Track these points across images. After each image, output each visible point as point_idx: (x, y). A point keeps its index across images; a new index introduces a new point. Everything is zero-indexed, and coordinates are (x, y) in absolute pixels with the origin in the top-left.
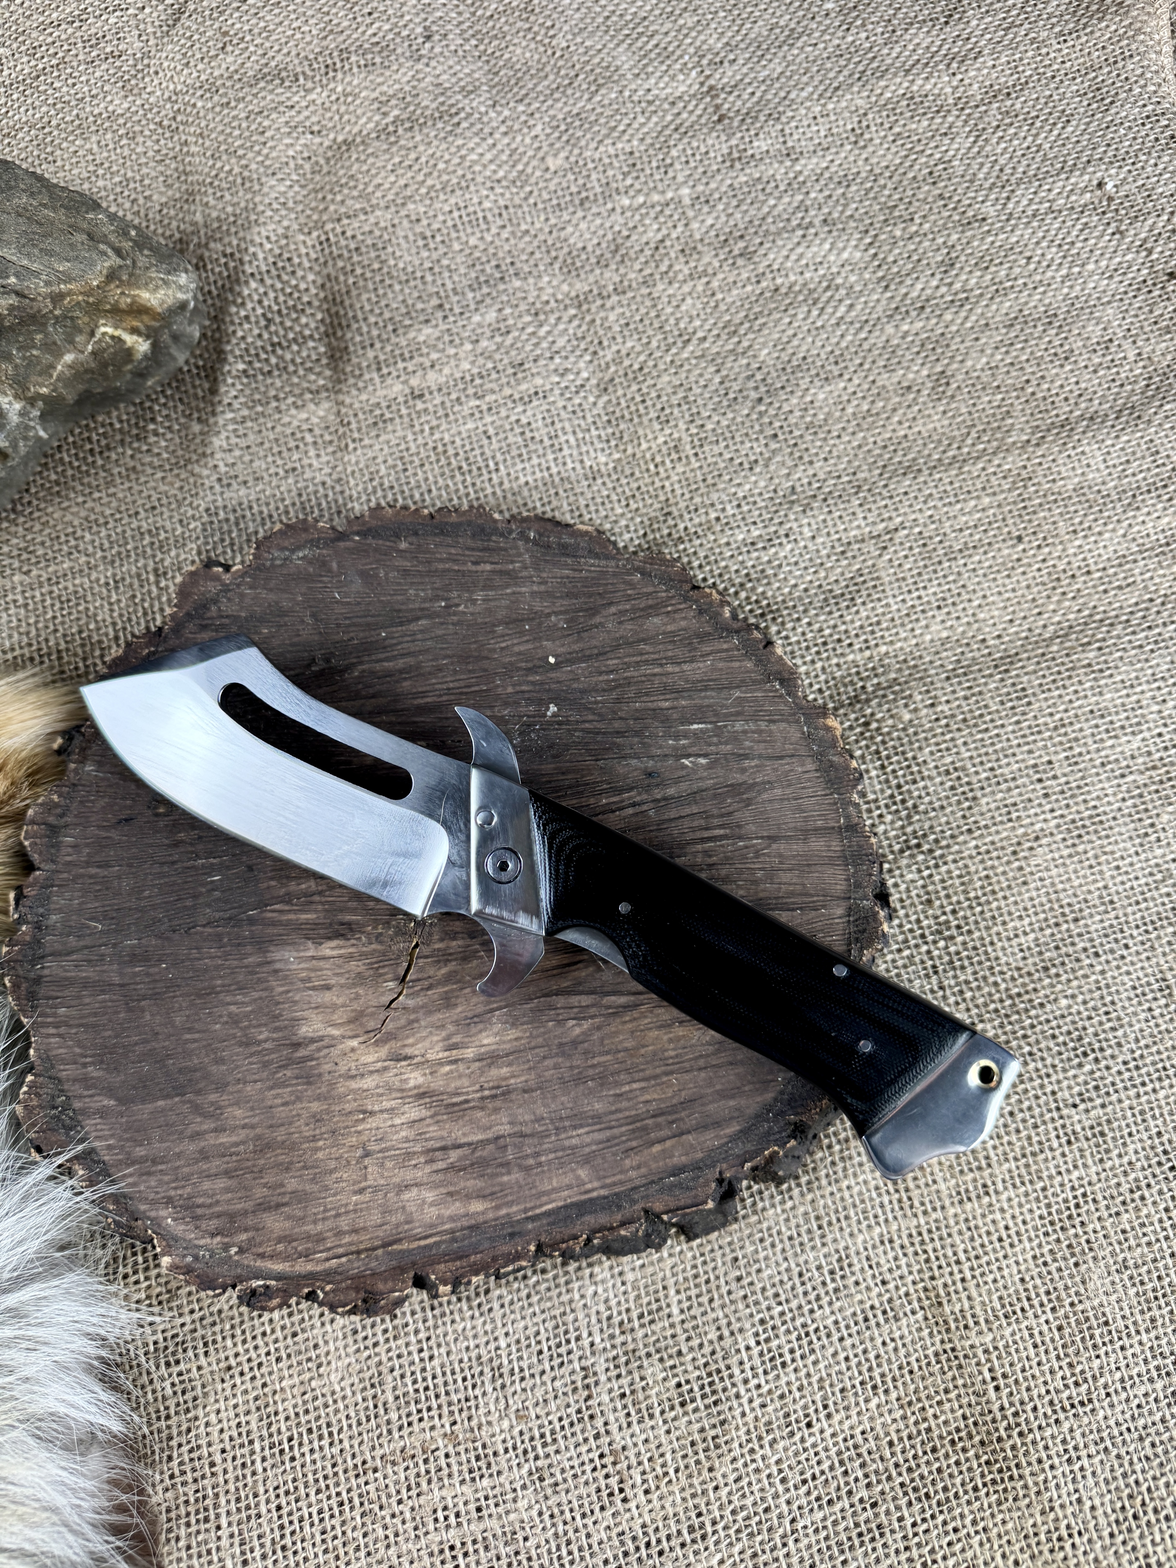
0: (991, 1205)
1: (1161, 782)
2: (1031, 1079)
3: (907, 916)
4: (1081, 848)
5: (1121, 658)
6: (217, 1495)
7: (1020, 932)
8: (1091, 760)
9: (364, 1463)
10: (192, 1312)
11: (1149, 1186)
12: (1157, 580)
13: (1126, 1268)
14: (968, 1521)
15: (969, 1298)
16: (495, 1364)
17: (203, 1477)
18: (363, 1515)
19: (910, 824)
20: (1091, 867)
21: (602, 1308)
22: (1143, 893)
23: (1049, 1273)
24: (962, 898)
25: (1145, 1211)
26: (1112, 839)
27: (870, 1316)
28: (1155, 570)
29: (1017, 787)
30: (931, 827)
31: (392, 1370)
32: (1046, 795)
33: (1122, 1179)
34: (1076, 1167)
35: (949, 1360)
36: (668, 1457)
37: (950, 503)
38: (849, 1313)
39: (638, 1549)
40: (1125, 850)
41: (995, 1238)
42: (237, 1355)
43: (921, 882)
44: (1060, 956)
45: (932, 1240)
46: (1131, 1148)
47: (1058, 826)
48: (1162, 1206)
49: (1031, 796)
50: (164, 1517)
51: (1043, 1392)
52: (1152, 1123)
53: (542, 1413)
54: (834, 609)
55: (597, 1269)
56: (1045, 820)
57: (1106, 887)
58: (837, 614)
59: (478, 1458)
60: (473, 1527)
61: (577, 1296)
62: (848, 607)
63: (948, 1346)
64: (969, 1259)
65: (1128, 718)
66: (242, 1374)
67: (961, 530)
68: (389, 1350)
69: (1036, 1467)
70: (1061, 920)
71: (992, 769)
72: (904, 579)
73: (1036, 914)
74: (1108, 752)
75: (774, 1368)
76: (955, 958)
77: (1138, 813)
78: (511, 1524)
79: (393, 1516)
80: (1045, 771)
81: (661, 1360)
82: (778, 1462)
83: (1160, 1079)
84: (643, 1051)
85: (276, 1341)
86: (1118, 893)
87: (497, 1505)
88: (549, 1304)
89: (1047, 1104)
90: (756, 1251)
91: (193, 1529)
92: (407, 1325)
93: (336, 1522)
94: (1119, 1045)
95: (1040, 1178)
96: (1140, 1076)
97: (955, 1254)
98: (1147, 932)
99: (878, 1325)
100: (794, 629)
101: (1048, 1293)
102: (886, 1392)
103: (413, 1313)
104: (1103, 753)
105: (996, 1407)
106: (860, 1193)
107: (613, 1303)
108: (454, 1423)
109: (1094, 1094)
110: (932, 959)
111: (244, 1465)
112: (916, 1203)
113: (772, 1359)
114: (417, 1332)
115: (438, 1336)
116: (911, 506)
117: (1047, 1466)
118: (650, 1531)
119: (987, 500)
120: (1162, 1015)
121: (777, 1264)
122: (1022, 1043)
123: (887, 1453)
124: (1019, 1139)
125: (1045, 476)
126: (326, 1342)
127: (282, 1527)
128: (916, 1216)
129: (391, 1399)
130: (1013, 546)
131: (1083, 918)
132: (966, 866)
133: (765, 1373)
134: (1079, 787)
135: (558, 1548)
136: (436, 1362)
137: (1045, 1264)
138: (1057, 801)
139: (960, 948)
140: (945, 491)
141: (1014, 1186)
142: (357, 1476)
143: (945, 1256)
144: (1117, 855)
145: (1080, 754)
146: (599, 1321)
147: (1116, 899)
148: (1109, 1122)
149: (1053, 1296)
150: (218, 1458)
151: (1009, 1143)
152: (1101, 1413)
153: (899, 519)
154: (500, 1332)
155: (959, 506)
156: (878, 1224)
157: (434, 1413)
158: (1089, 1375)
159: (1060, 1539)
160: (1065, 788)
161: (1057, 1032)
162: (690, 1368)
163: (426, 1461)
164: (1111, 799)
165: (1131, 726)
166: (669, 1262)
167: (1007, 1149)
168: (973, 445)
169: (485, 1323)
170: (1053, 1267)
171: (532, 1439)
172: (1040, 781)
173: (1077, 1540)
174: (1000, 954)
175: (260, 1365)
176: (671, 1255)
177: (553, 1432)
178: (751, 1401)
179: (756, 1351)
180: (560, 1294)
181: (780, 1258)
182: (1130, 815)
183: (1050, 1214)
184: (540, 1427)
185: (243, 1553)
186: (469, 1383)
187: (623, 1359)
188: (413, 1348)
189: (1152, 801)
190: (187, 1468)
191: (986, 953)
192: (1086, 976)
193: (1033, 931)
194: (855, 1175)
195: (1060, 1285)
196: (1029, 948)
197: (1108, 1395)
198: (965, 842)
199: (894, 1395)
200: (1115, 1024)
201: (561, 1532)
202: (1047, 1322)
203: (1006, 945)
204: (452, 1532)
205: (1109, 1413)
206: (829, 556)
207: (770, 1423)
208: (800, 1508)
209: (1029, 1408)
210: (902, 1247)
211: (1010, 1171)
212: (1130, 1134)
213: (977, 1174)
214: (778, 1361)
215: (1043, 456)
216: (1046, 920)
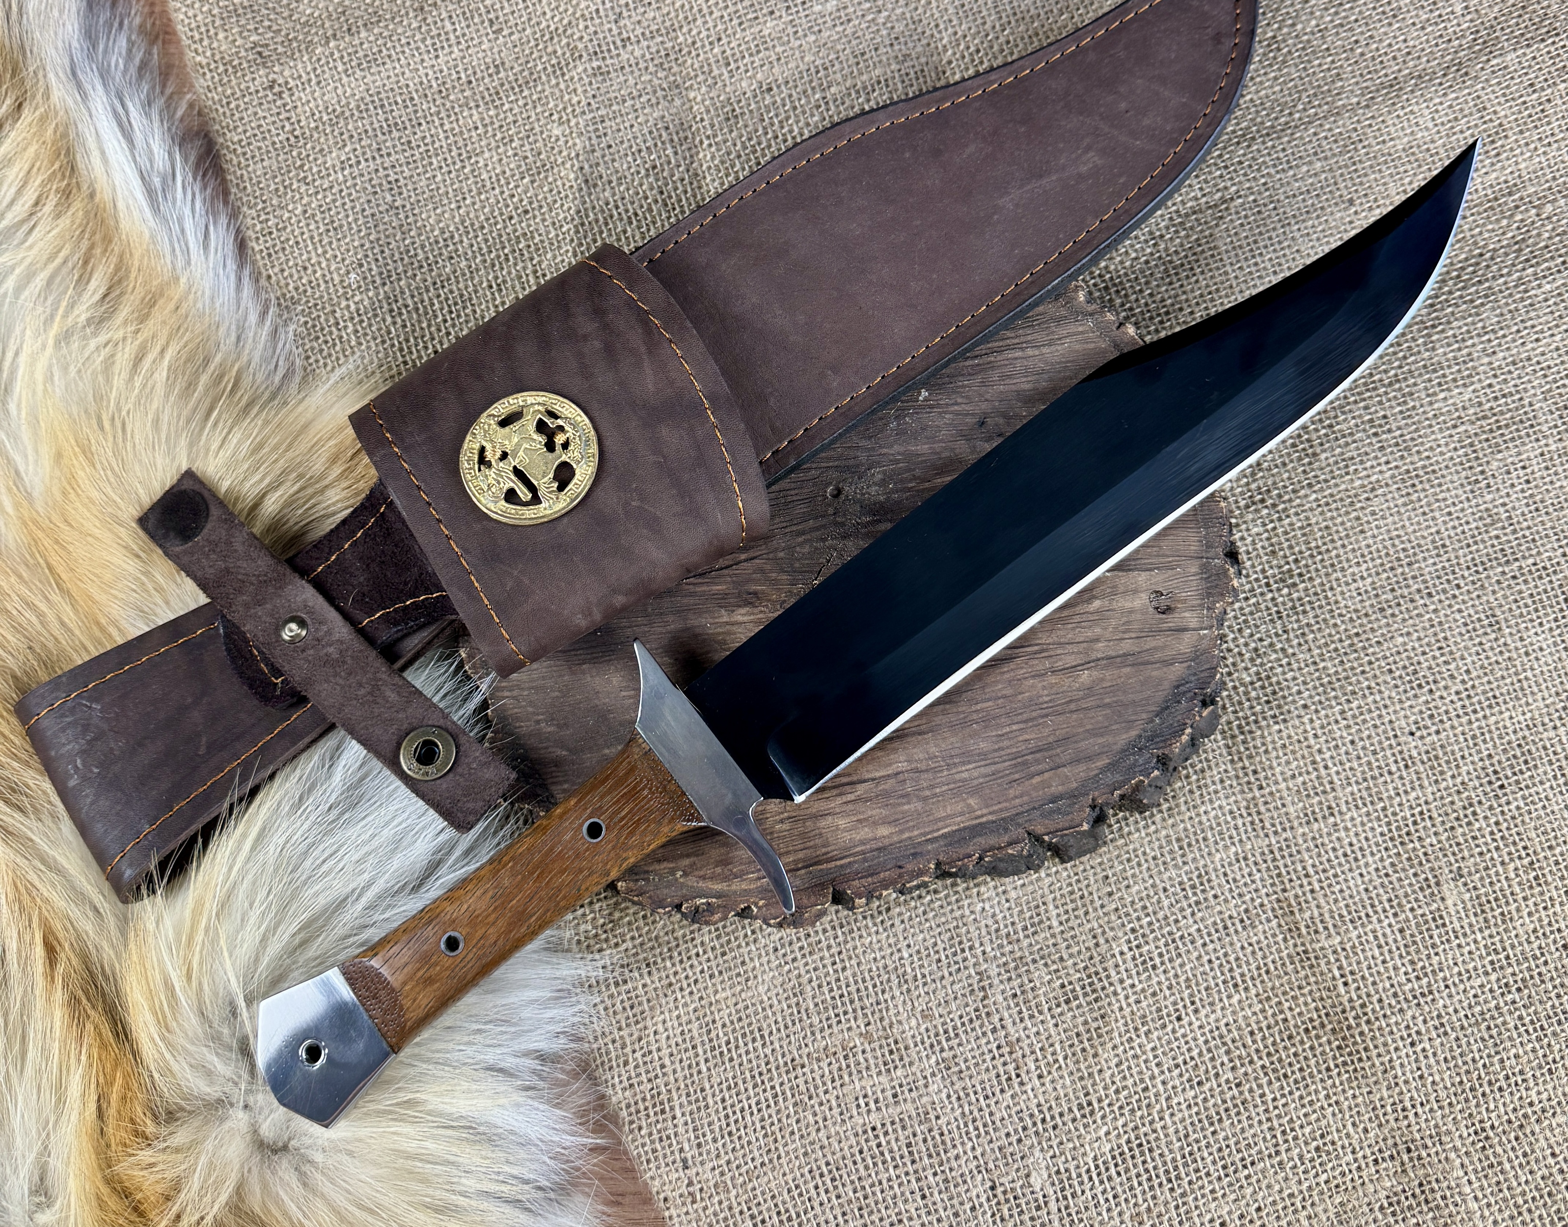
0: (1336, 825)
1: (1491, 431)
2: (1370, 711)
3: (1253, 566)
4: (1414, 497)
5: (1453, 313)
6: (669, 1091)
7: (1357, 577)
8: (1424, 412)
9: (793, 1060)
10: (633, 938)
11: (1480, 802)
12: (1486, 235)
13: (1461, 876)
14: (1322, 1096)
15: (1318, 907)
16: (900, 971)
17: (656, 1077)
18: (795, 1104)
19: (1254, 481)
20: (1424, 514)
21: (990, 922)
22: (1473, 537)
23: (1391, 883)
24: (1303, 548)
25: (1477, 825)
26: (1444, 488)
27: (1229, 924)
28: (1484, 225)
29: (1354, 442)
30: (1275, 483)
31: (810, 981)
32: (1382, 448)
33: (1456, 798)
34: (1413, 789)
35: (1302, 961)
36: (1058, 1047)
37: (1283, 170)
38: (1209, 922)
39: (1035, 1124)
40: (1457, 496)
41: (1340, 853)
42: (676, 973)
43: (1266, 535)
44: (1395, 598)
45: (1283, 857)
46: (1464, 769)
47: (1393, 477)
48: (1493, 820)
49: (1367, 449)
50: (624, 1113)
51: (1388, 985)
52: (1483, 747)
53: (945, 1012)
54: (1175, 279)
55: (983, 889)
56: (1381, 472)
57: (1438, 532)
58: (1177, 285)
59: (891, 1052)
60: (890, 1110)
61: (967, 912)
62: (1187, 277)
63: (1300, 949)
64: (1317, 873)
65: (1459, 371)
66: (681, 989)
67: (1294, 196)
68: (806, 964)
69: (1381, 1050)
70: (1396, 564)
71: (1331, 426)
72: (1241, 247)
73: (1373, 560)
74: (1441, 404)
75: (1146, 970)
76: (1297, 604)
77: (1469, 461)
78: (924, 1106)
79: (821, 1104)
80: (1380, 426)
81: (1046, 965)
82: (1154, 1049)
83: (1490, 706)
84: (1020, 697)
85: (709, 960)
86: (1450, 537)
87: (911, 1090)
88: (943, 920)
89: (1385, 732)
90: (1125, 870)
91: (652, 1119)
92: (820, 942)
93: (772, 1111)
94: (1452, 677)
95: (1381, 799)
96: (1472, 704)
97: (1304, 868)
98: (1477, 572)
99: (1236, 931)
100: (1137, 300)
101: (1390, 900)
102: (1246, 989)
103: (825, 931)
104: (1436, 406)
105: (1345, 1000)
106: (1216, 817)
107: (1000, 917)
108: (869, 1024)
109: (1429, 723)
110: (1276, 605)
111: (690, 1067)
112: (1268, 825)
113: (1144, 962)
114: (829, 947)
115: (848, 950)
116: (1245, 175)
117: (1392, 1049)
118: (1045, 1109)
119: (1318, 165)
120: (1492, 649)
121: (1144, 881)
122: (1361, 679)
123: (1249, 1041)
124: (1360, 765)
125: (1375, 138)
126: (752, 959)
127: (727, 1117)
128: (1267, 836)
129: (812, 1006)
130: (1345, 209)
131: (1417, 562)
132: (1307, 518)
133: (1138, 973)
134: (1413, 439)
135: (966, 1125)
136: (848, 973)
137: (1387, 875)
138: (1392, 453)
139: (1302, 594)
140: (1278, 158)
141: (1357, 807)
142: (788, 1072)
143: (1295, 871)
144: (1449, 502)
145: (1414, 408)
146: (989, 933)
147: (1448, 543)
148: (1442, 746)
149: (1395, 903)
150: (667, 1061)
151: (1351, 769)
152: (1441, 1002)
153: (1234, 188)
154: (903, 944)
155: (1291, 173)
156: (1233, 844)
157: (850, 1016)
158: (1429, 970)
159: (1404, 1110)
160: (1400, 440)
161: (1393, 667)
162: (1072, 971)
163: (846, 1057)
164: (1443, 449)
165: (1463, 378)
166: (1047, 881)
167: (1350, 774)
168: (1305, 110)
169: (888, 937)
170: (1394, 877)
171: (937, 1035)
172: (1376, 434)
173: (1420, 1110)
174: (1340, 598)
175: (696, 981)
176: (1048, 875)
177: (955, 1028)
178: (1127, 997)
179: (1129, 955)
180: (952, 911)
181: (1146, 875)
182: (1462, 464)
183: (1390, 831)
184: (943, 1024)
185: (697, 1137)
186: (879, 989)
187: (1013, 965)
188: (828, 962)
189: (1483, 449)
190: (642, 1070)
191: (1326, 597)
192: (1419, 615)
193: (1370, 575)
194: (1211, 801)
195: (1401, 893)
196: (1366, 592)
197: (1447, 987)
198: (1306, 496)
199: (1253, 992)
200: (1447, 658)
201: (967, 1112)
202: (1390, 925)
203: (1345, 589)
204: (873, 1115)
205: (1448, 1002)
206: (1167, 228)
207: (1144, 1016)
208: (1174, 1088)
209: (1375, 999)
210: (1256, 864)
211: (1352, 794)
212: (1463, 757)
213: (1322, 798)
214: (1150, 964)
215: (1373, 117)
216: (1382, 565)
